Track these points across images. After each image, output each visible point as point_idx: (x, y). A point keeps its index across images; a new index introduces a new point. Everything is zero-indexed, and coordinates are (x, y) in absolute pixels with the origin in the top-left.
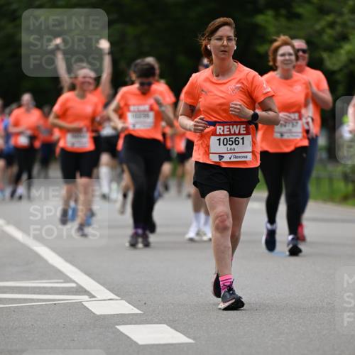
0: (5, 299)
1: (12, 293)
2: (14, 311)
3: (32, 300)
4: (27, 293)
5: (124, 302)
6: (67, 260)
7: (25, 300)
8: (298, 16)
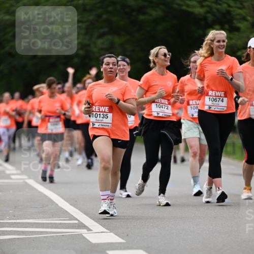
0: (27, 231)
1: (32, 228)
2: (34, 240)
3: (47, 233)
4: (43, 227)
5: (112, 234)
6: (71, 205)
7: (41, 233)
8: (238, 29)
